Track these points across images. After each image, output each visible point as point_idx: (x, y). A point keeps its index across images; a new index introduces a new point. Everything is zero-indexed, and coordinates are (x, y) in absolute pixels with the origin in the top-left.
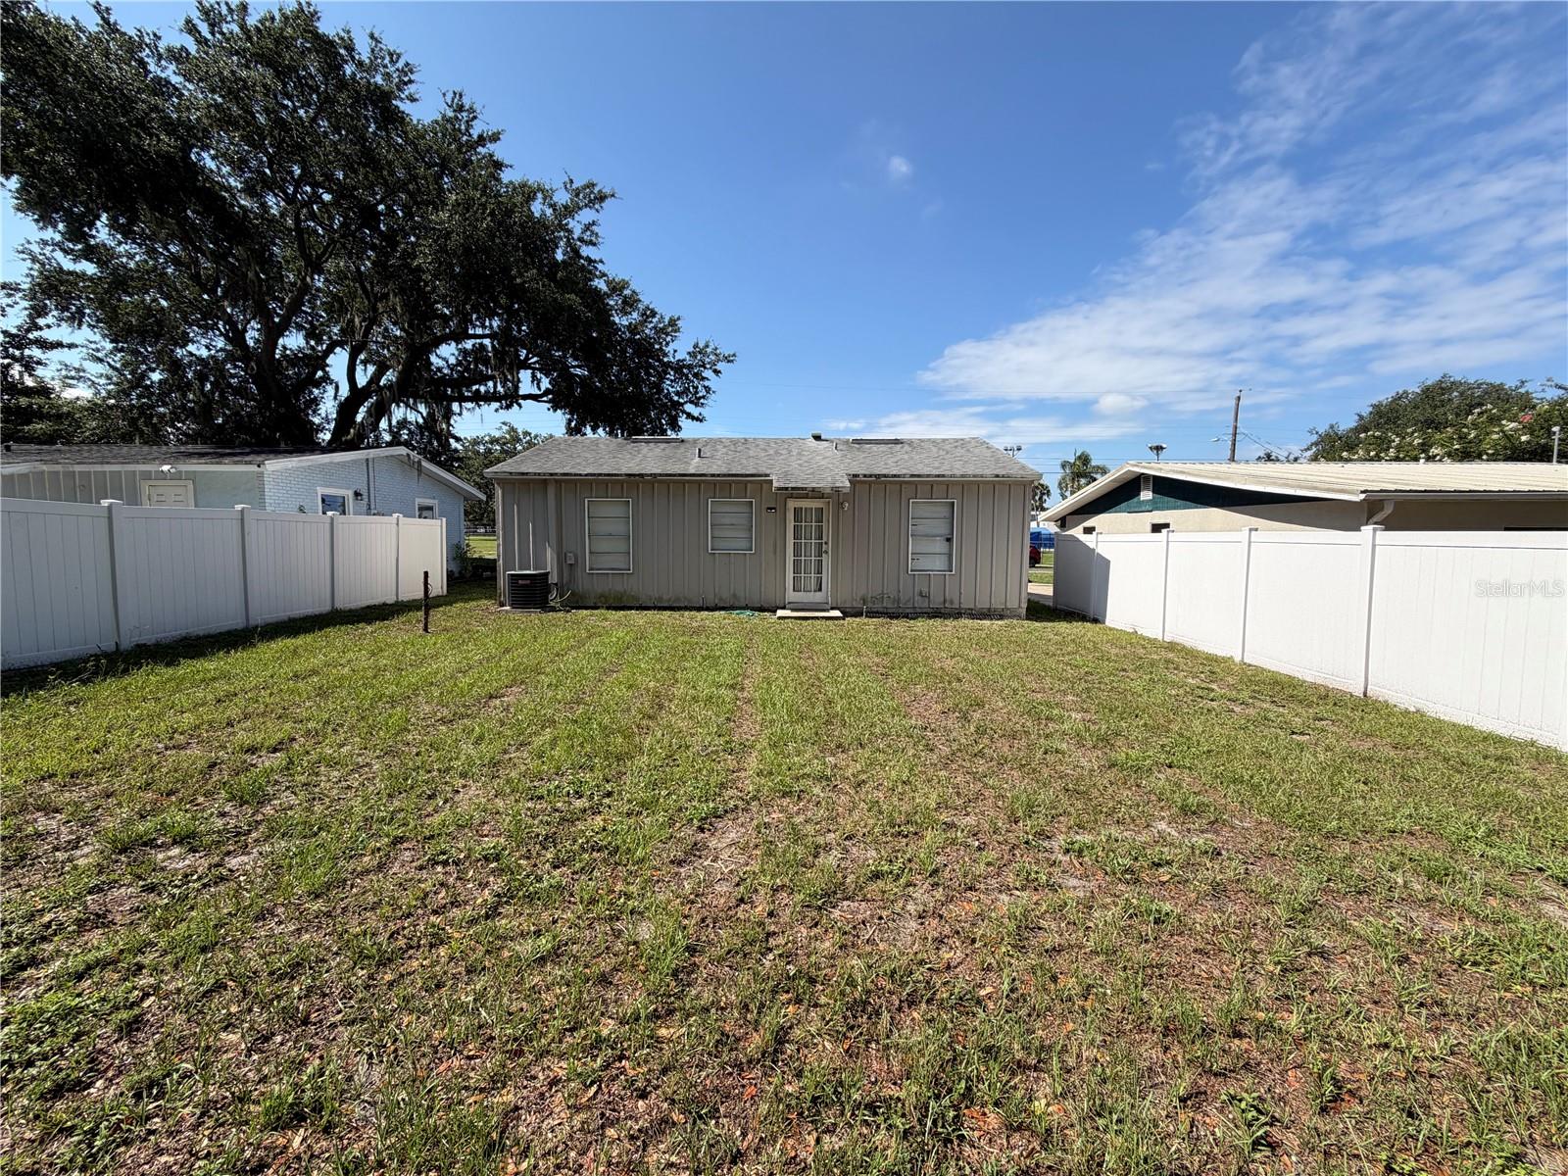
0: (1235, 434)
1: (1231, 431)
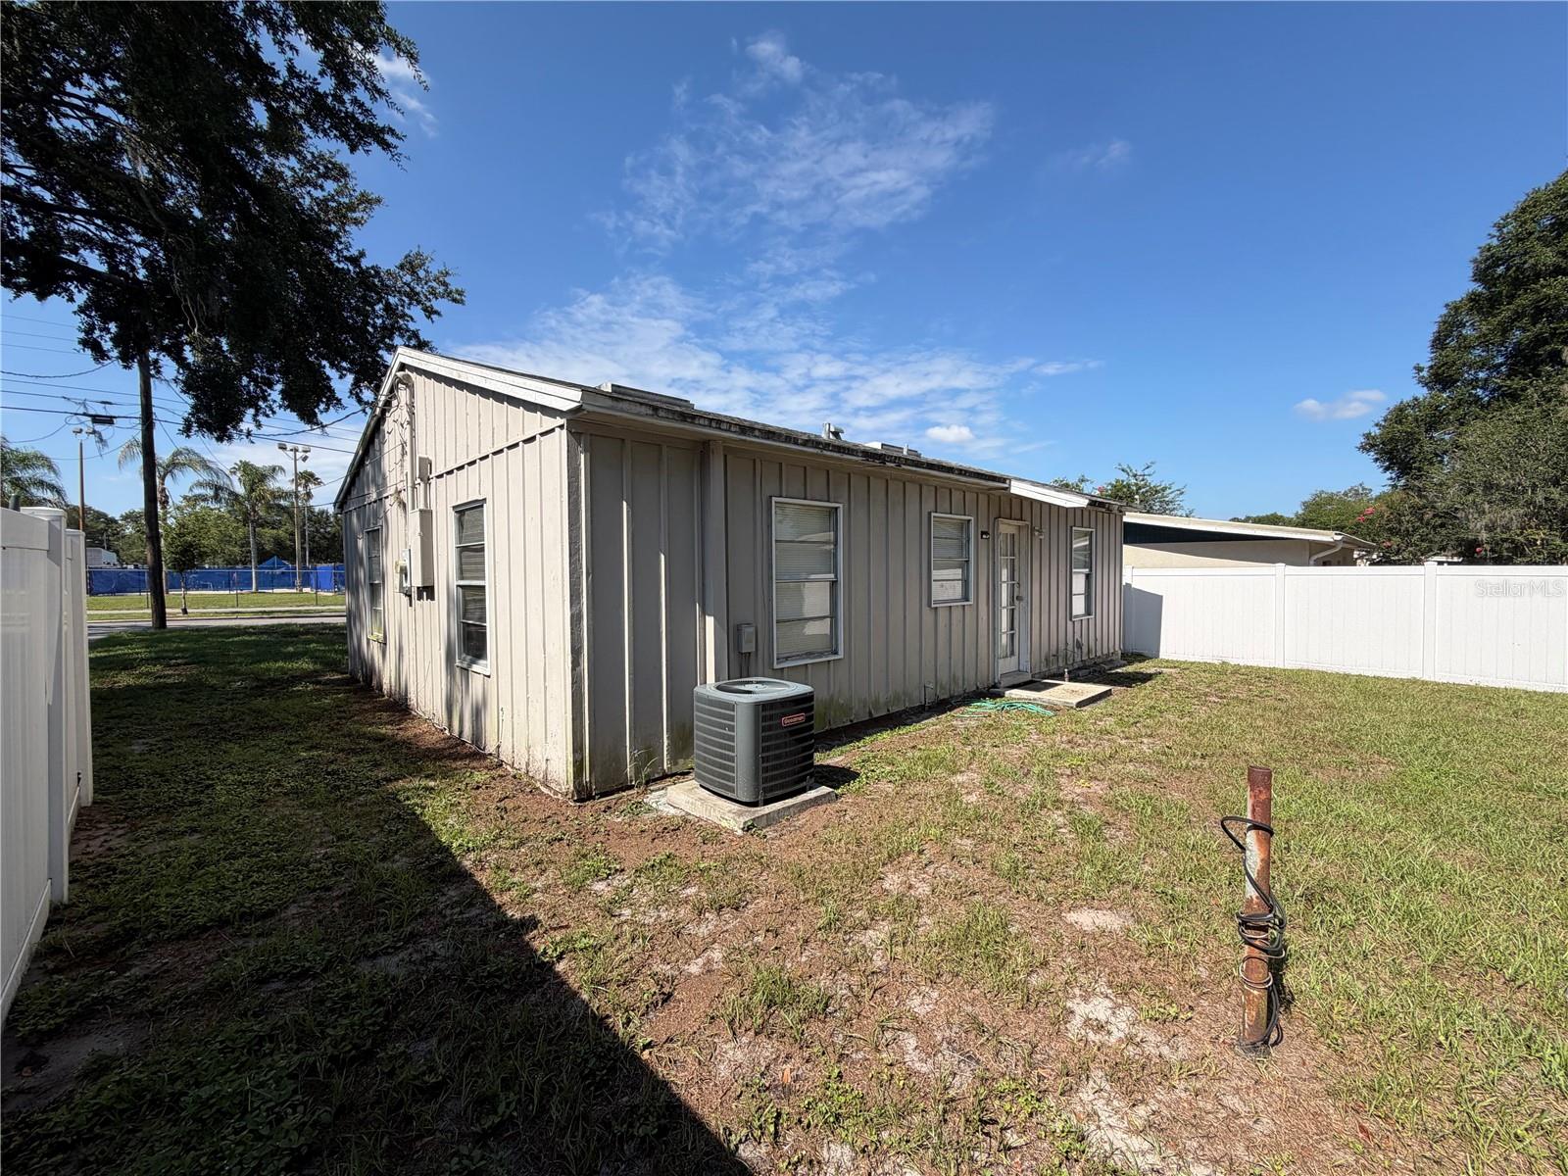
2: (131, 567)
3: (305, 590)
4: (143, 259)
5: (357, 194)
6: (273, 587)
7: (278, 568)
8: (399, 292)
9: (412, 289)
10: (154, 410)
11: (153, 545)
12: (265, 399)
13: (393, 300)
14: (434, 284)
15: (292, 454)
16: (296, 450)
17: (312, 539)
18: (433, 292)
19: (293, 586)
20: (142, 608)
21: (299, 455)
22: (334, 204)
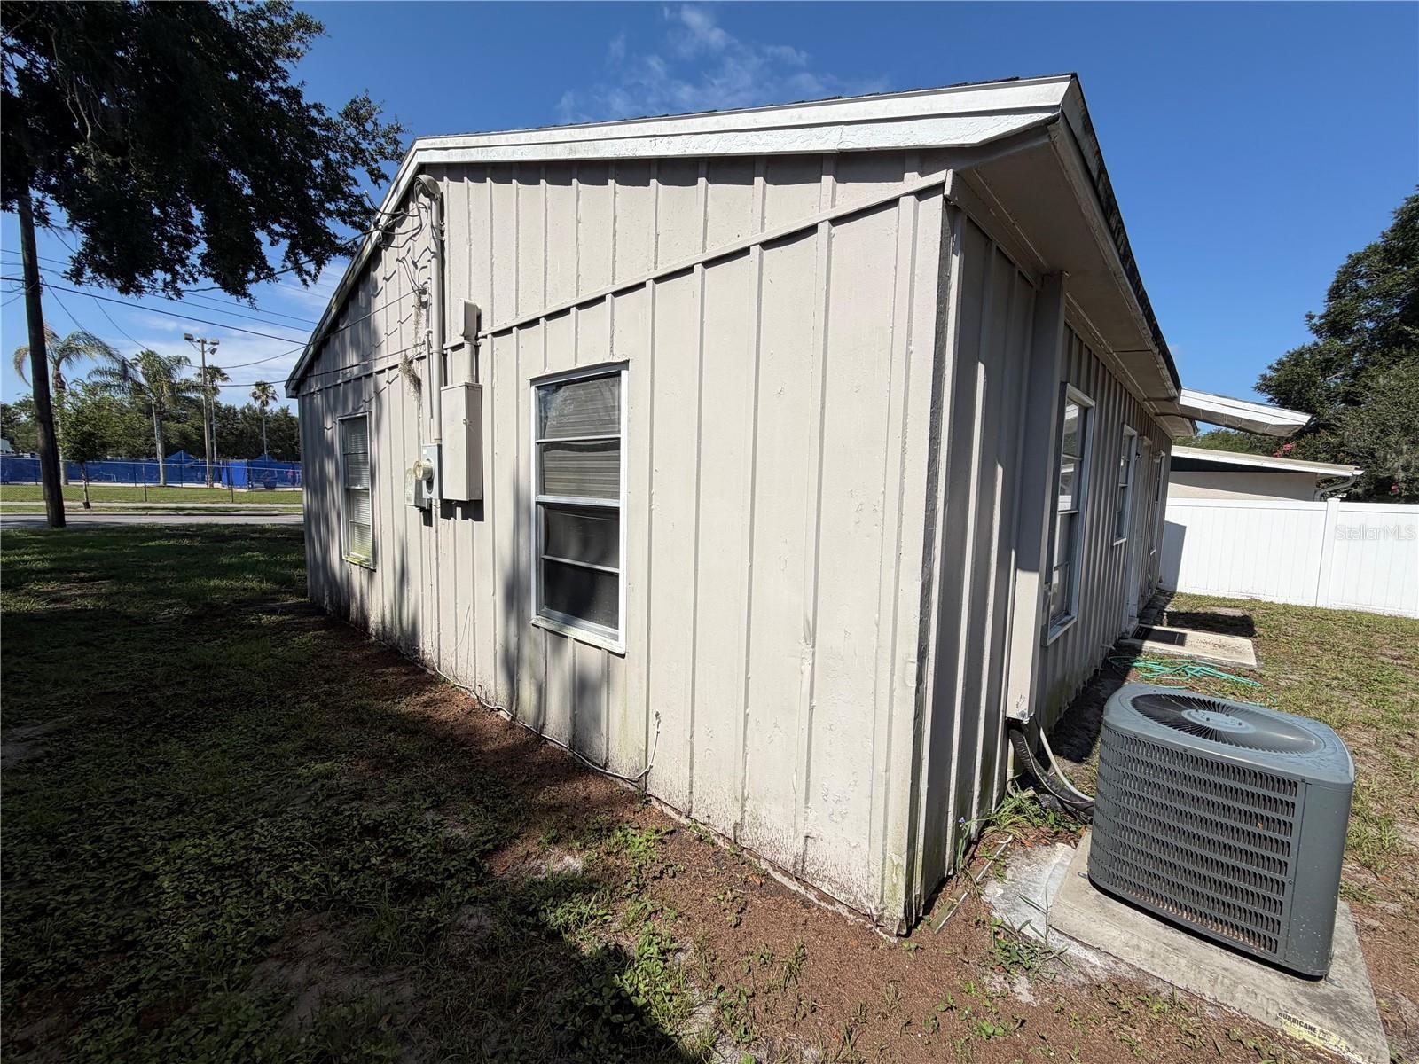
2: (28, 455)
3: (217, 485)
4: (19, 71)
5: (293, 14)
6: (181, 481)
7: (187, 462)
8: (342, 147)
9: (357, 144)
10: (40, 272)
11: (45, 429)
12: (184, 265)
13: (332, 156)
14: (382, 141)
15: (199, 346)
16: (204, 342)
17: (220, 435)
18: (381, 152)
19: (203, 480)
20: (38, 500)
21: (207, 347)
22: (264, 24)
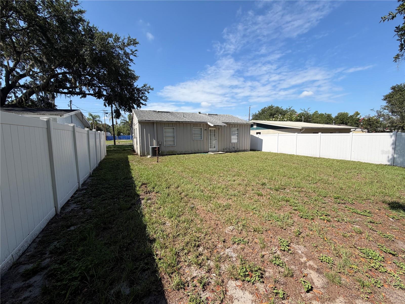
0: (249, 114)
1: (249, 113)
9: (145, 89)
18: (148, 89)
